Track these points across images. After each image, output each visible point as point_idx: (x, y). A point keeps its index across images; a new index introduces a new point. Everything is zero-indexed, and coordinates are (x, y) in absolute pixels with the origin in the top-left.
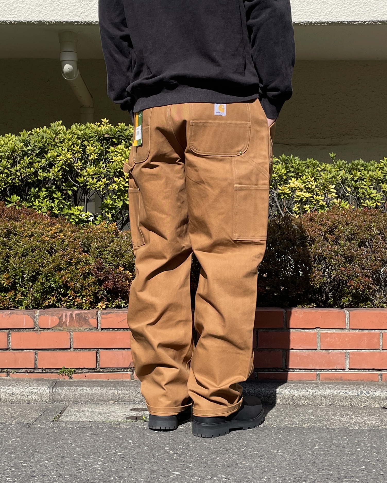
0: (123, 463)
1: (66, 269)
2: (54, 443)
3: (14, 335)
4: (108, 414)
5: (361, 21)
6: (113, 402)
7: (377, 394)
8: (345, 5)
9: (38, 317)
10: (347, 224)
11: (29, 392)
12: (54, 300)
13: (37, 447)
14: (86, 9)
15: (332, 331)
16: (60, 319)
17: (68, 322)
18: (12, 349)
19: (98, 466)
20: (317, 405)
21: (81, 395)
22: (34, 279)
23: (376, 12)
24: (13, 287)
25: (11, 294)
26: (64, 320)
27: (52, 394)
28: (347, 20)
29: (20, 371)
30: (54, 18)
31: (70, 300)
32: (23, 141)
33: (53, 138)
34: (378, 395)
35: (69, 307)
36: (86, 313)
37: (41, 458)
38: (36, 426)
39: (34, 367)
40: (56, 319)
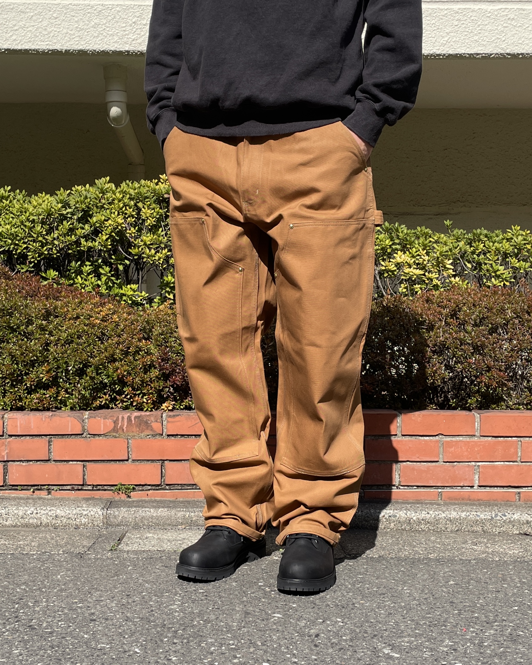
0: (208, 603)
1: (121, 360)
2: (116, 578)
3: (57, 443)
4: (179, 542)
5: (486, 54)
6: (183, 526)
7: (516, 516)
8: (466, 33)
9: (87, 421)
10: (474, 305)
11: (78, 514)
12: (106, 400)
13: (95, 582)
14: (139, 34)
15: (458, 438)
16: (116, 422)
17: (125, 426)
18: (54, 461)
19: (175, 606)
20: (441, 531)
21: (142, 518)
22: (81, 373)
23: (504, 42)
24: (54, 382)
25: (53, 390)
26: (120, 424)
27: (106, 517)
28: (468, 52)
29: (65, 488)
30: (99, 47)
31: (127, 398)
32: (61, 201)
33: (99, 197)
34: (517, 518)
35: (126, 408)
36: (148, 416)
37: (101, 597)
38: (90, 556)
39: (82, 483)
40: (110, 424)
